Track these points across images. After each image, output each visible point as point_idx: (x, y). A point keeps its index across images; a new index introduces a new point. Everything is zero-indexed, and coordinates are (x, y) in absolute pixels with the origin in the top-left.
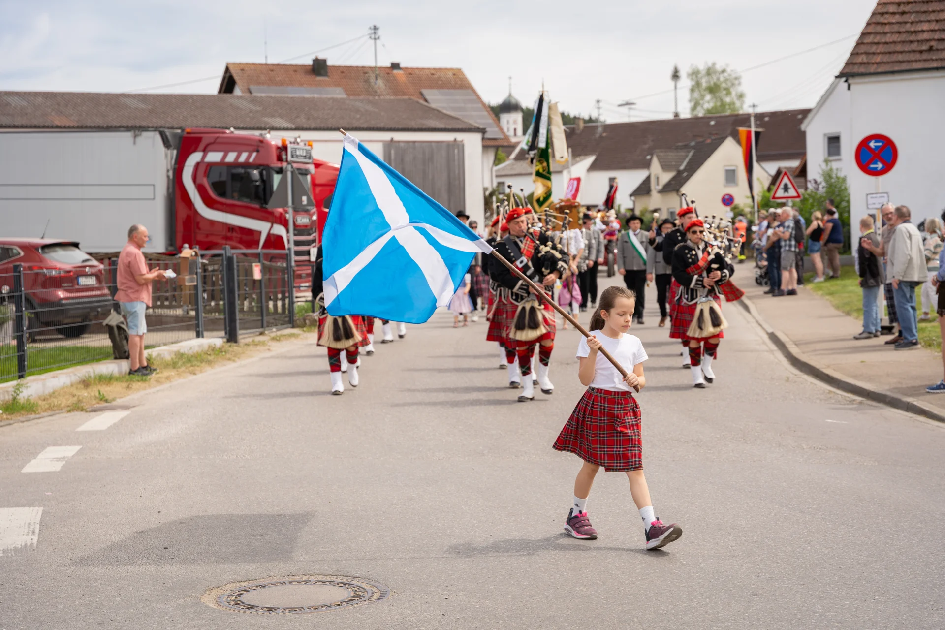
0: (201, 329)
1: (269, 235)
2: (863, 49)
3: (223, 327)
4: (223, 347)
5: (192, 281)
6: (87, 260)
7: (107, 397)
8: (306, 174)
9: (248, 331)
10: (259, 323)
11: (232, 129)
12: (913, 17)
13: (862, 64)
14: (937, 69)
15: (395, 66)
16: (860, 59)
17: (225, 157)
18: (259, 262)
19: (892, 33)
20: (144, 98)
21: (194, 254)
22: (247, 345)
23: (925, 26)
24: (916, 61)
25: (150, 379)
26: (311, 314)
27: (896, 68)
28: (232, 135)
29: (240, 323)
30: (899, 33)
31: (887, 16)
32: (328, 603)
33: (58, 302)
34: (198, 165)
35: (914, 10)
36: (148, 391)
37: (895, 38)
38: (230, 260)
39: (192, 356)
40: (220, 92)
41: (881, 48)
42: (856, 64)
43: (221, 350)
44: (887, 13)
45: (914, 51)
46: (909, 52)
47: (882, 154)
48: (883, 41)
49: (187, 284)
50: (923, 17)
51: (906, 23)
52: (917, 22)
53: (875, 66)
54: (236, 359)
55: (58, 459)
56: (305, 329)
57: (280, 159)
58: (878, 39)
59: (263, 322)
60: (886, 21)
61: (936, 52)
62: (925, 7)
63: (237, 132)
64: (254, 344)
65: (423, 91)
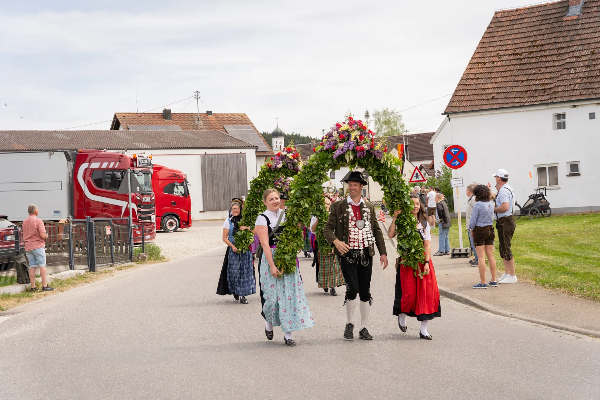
0: (72, 265)
1: (127, 209)
2: (456, 98)
3: (87, 263)
4: (85, 274)
5: (66, 237)
6: (11, 226)
7: (2, 308)
8: (148, 174)
9: (103, 265)
10: (110, 260)
11: (105, 149)
12: (483, 81)
13: (456, 107)
14: (496, 109)
15: (209, 113)
16: (455, 104)
17: (101, 165)
18: (110, 225)
19: (472, 90)
20: (67, 133)
21: (67, 221)
22: (101, 273)
23: (490, 86)
24: (485, 105)
25: (33, 296)
26: (142, 253)
27: (475, 109)
28: (105, 153)
29: (97, 261)
30: (476, 89)
31: (469, 81)
34: (86, 169)
35: (484, 77)
36: (32, 303)
37: (474, 92)
38: (90, 224)
39: (63, 281)
40: (111, 129)
41: (466, 98)
42: (453, 106)
43: (83, 276)
44: (469, 79)
45: (484, 99)
46: (482, 100)
47: (458, 157)
48: (467, 94)
49: (62, 239)
50: (488, 81)
51: (479, 84)
52: (486, 84)
53: (463, 108)
54: (91, 282)
56: (138, 262)
57: (132, 166)
58: (464, 93)
59: (113, 259)
60: (469, 84)
61: (495, 100)
62: (489, 76)
63: (108, 151)
64: (106, 272)
65: (225, 126)
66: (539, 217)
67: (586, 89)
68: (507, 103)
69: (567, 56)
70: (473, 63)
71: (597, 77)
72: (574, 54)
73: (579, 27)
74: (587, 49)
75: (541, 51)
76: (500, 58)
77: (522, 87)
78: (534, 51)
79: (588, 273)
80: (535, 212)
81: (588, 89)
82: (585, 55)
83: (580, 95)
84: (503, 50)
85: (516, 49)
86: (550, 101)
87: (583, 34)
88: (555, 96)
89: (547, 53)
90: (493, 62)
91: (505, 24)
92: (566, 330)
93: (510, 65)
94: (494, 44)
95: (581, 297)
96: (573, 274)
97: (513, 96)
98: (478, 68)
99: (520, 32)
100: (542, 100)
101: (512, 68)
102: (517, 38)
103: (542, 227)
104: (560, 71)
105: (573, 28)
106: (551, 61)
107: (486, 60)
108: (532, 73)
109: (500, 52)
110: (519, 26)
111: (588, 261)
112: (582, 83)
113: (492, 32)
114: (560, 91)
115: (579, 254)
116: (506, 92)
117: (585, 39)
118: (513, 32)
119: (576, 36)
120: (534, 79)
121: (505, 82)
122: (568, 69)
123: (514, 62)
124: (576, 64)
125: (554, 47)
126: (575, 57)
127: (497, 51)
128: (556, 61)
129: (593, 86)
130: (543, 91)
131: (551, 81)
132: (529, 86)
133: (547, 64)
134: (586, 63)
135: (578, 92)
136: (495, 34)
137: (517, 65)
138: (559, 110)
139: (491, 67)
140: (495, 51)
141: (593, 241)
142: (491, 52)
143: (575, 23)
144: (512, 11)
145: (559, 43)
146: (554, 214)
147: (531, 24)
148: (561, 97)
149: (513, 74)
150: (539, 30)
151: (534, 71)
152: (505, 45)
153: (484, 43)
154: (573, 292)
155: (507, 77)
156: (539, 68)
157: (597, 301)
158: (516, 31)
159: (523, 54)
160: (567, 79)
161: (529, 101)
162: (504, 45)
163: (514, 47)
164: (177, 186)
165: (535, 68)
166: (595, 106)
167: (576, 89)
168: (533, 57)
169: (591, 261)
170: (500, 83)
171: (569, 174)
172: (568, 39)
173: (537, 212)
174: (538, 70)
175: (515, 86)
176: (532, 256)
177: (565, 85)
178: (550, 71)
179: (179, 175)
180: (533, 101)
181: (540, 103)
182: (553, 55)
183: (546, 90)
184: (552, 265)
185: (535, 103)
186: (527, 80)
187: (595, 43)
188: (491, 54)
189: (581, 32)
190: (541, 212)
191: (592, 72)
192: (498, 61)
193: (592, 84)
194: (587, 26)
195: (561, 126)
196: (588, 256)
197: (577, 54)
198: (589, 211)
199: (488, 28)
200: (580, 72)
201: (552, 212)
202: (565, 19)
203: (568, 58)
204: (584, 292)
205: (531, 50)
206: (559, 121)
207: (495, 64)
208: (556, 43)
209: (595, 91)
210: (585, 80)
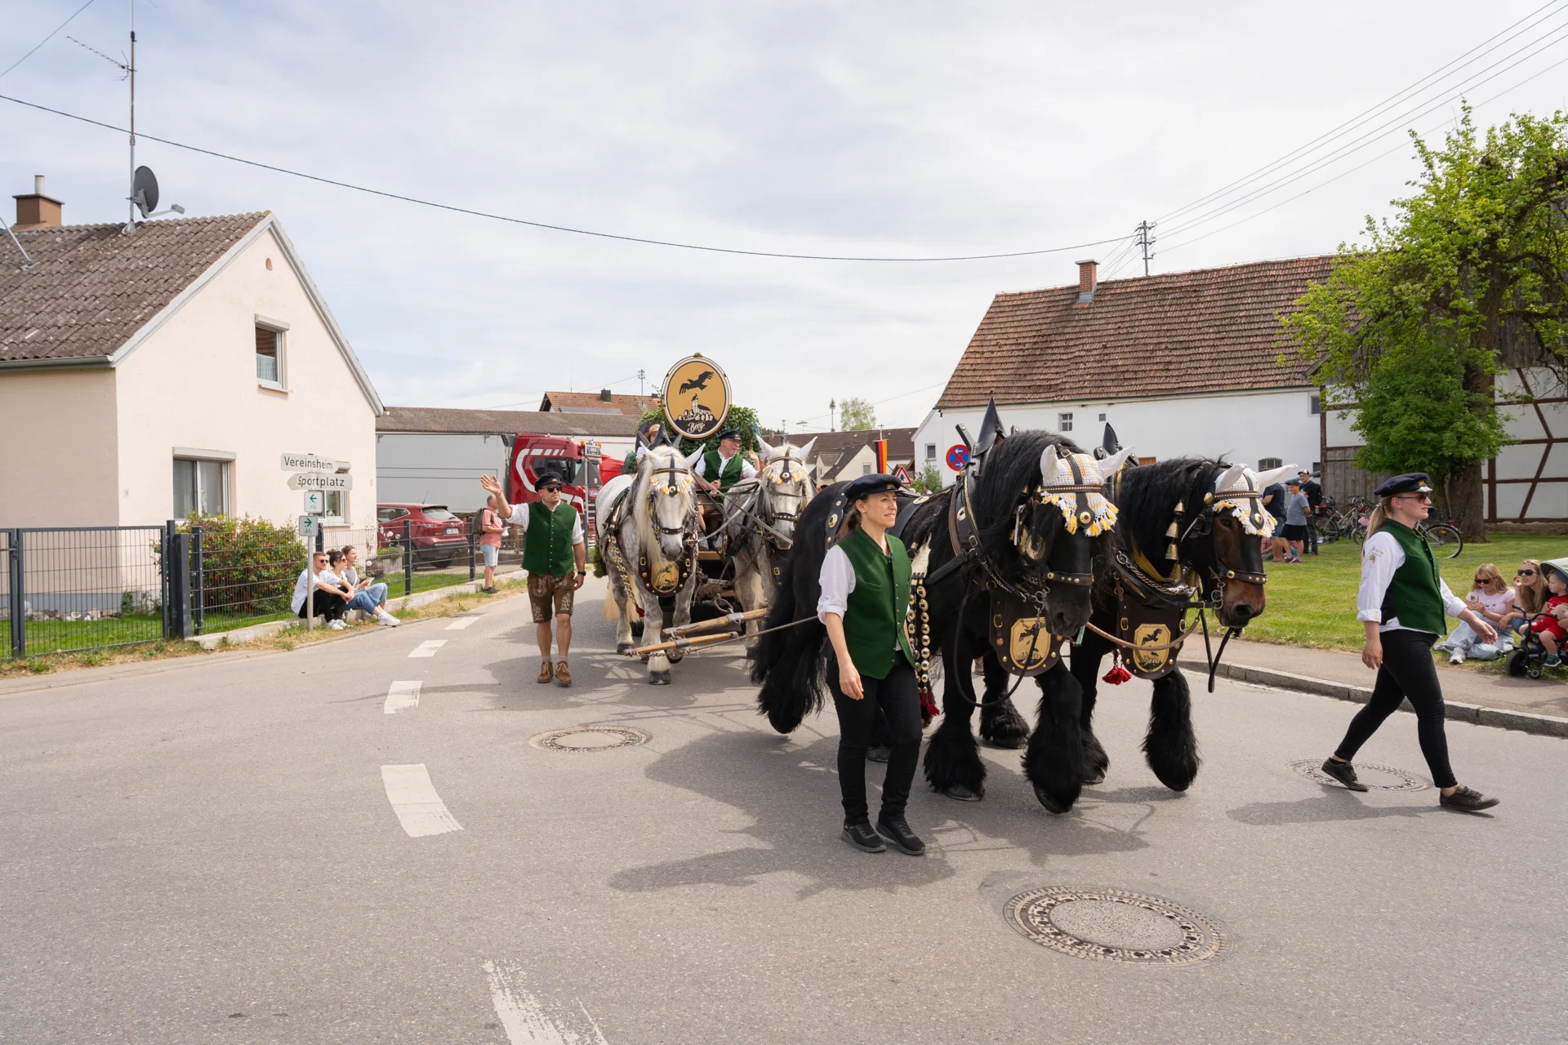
2: (950, 392)
6: (452, 518)
7: (465, 608)
11: (549, 435)
12: (980, 373)
13: (949, 401)
15: (654, 396)
16: (948, 398)
17: (544, 452)
19: (968, 382)
20: (491, 413)
23: (988, 379)
24: (982, 400)
27: (970, 404)
28: (549, 438)
30: (972, 382)
31: (965, 372)
32: (612, 744)
33: (433, 545)
34: (526, 456)
35: (980, 369)
36: (492, 604)
37: (970, 385)
40: (541, 410)
41: (961, 392)
42: (946, 400)
44: (964, 370)
45: (981, 394)
46: (979, 394)
48: (962, 387)
50: (987, 373)
51: (976, 376)
52: (984, 376)
53: (958, 402)
55: (432, 649)
57: (580, 454)
58: (959, 386)
60: (964, 375)
61: (995, 395)
62: (987, 367)
63: (552, 436)
67: (1096, 387)
68: (1008, 399)
69: (1077, 349)
70: (970, 352)
71: (1109, 374)
72: (1083, 347)
73: (1090, 317)
74: (1099, 343)
75: (1047, 341)
76: (1000, 347)
77: (1025, 382)
78: (1039, 341)
81: (1099, 387)
82: (1096, 349)
83: (1090, 393)
84: (1004, 339)
85: (1020, 338)
86: (1055, 399)
87: (1094, 325)
88: (1062, 394)
89: (1053, 345)
90: (993, 352)
91: (1007, 309)
93: (1012, 356)
94: (994, 332)
97: (1015, 392)
98: (976, 358)
99: (1025, 319)
100: (1047, 398)
101: (1014, 360)
102: (1020, 326)
104: (1067, 366)
105: (1083, 317)
106: (1059, 354)
107: (985, 349)
108: (1036, 366)
109: (1002, 342)
110: (1023, 312)
112: (1092, 380)
114: (1068, 389)
116: (1007, 387)
117: (1097, 331)
118: (1016, 318)
119: (1087, 327)
120: (1039, 374)
121: (1005, 375)
122: (1076, 363)
123: (1017, 353)
124: (1086, 359)
125: (1062, 338)
126: (1085, 350)
127: (997, 340)
128: (1064, 354)
129: (1104, 383)
130: (1049, 387)
131: (1057, 376)
132: (1033, 380)
133: (1054, 357)
134: (1098, 358)
135: (1087, 391)
136: (996, 320)
137: (1020, 356)
138: (1066, 409)
139: (990, 357)
140: (995, 340)
142: (990, 340)
143: (1086, 311)
144: (1015, 295)
145: (1067, 333)
147: (1037, 311)
148: (1068, 395)
149: (1015, 367)
150: (1046, 318)
151: (1038, 364)
152: (1007, 333)
153: (982, 330)
155: (1008, 369)
156: (1044, 361)
158: (1019, 318)
159: (1027, 345)
160: (1076, 375)
161: (1032, 398)
162: (1005, 333)
163: (1017, 336)
165: (1040, 361)
166: (1106, 407)
167: (1086, 387)
168: (1038, 349)
170: (1000, 377)
172: (1077, 330)
174: (1043, 363)
175: (1017, 381)
177: (1073, 382)
178: (1057, 365)
180: (1036, 399)
181: (1045, 400)
182: (1061, 347)
183: (1053, 387)
185: (1039, 401)
186: (1031, 374)
187: (1108, 336)
188: (990, 343)
189: (1092, 322)
191: (1104, 368)
192: (999, 352)
194: (1099, 316)
195: (1067, 427)
197: (1087, 347)
199: (988, 313)
200: (1090, 368)
202: (1074, 307)
203: (1078, 351)
205: (1035, 340)
206: (1065, 421)
207: (995, 355)
208: (1064, 334)
209: (1106, 390)
210: (1096, 377)
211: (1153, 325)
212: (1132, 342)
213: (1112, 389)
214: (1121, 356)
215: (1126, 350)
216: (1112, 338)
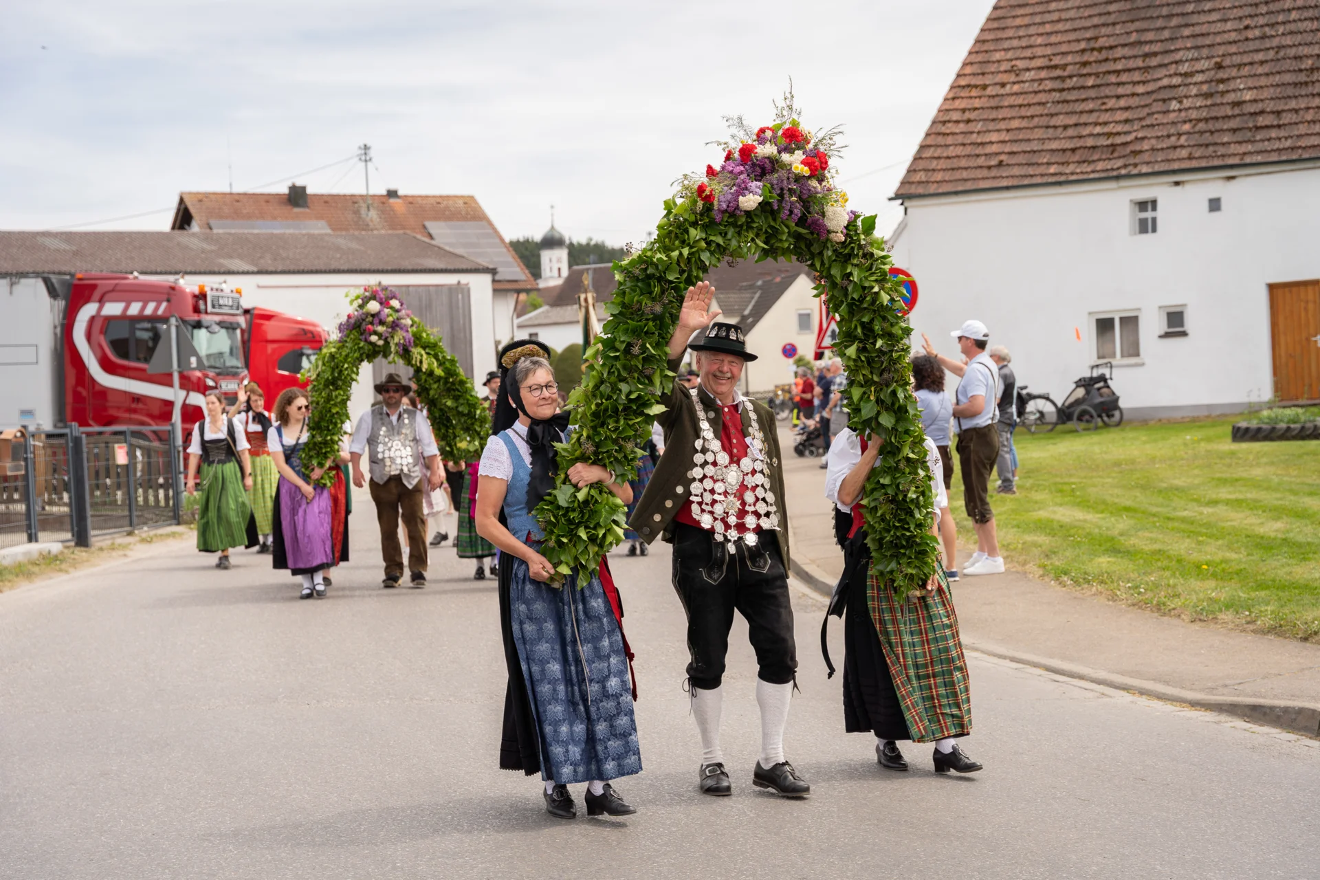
0: (33, 531)
1: (185, 406)
2: (922, 165)
3: (69, 527)
4: (62, 553)
5: (17, 468)
8: (234, 329)
9: (108, 531)
10: (127, 521)
11: (136, 274)
12: (979, 126)
13: (920, 183)
14: (1007, 188)
15: (392, 194)
16: (921, 176)
17: (126, 308)
18: (126, 442)
19: (956, 145)
20: (68, 237)
21: (19, 434)
22: (101, 549)
23: (994, 137)
24: (983, 179)
27: (960, 188)
28: (135, 281)
29: (92, 522)
30: (964, 145)
31: (949, 125)
34: (92, 319)
35: (981, 117)
37: (959, 151)
38: (77, 440)
39: (6, 568)
40: (173, 228)
41: (942, 164)
42: (913, 183)
43: (56, 558)
44: (949, 121)
45: (981, 167)
46: (976, 168)
48: (945, 155)
49: (9, 473)
50: (991, 126)
51: (972, 133)
52: (985, 132)
53: (935, 185)
54: (71, 570)
56: (192, 526)
57: (196, 310)
58: (938, 152)
59: (132, 519)
60: (948, 131)
61: (1006, 168)
62: (994, 114)
63: (145, 277)
64: (113, 548)
65: (428, 224)
66: (1096, 428)
67: (1201, 145)
68: (1032, 176)
69: (1163, 72)
70: (959, 86)
71: (1226, 120)
72: (1177, 69)
74: (1208, 58)
75: (1106, 60)
76: (1017, 75)
77: (1063, 141)
78: (1092, 59)
79: (1160, 550)
80: (1087, 417)
81: (1207, 145)
82: (1202, 71)
83: (1190, 158)
84: (1025, 58)
85: (1054, 55)
86: (1123, 172)
87: (1198, 24)
88: (1137, 160)
89: (1119, 66)
90: (1003, 85)
92: (1081, 677)
93: (1040, 91)
94: (1006, 45)
95: (1134, 605)
96: (1129, 553)
97: (1045, 160)
98: (971, 97)
99: (1063, 17)
100: (1107, 170)
101: (1042, 97)
102: (1056, 32)
103: (1097, 449)
104: (1146, 106)
105: (1177, 10)
106: (1129, 83)
107: (988, 80)
108: (1087, 109)
109: (1021, 64)
111: (1170, 524)
112: (1195, 133)
113: (1003, 18)
114: (1147, 151)
115: (1155, 510)
116: (1029, 152)
117: (1203, 35)
118: (1048, 17)
119: (1182, 29)
120: (1090, 124)
121: (1027, 128)
122: (1164, 101)
123: (1049, 85)
124: (1182, 91)
125: (1136, 51)
126: (1181, 75)
127: (1011, 60)
128: (1138, 83)
129: (1217, 138)
130: (1111, 149)
131: (1127, 128)
132: (1080, 137)
133: (1121, 91)
134: (1205, 88)
135: (1184, 153)
136: (1009, 22)
137: (1054, 90)
138: (1144, 192)
139: (997, 95)
140: (1008, 60)
141: (1196, 482)
142: (999, 61)
145: (1146, 43)
146: (1130, 422)
148: (1148, 163)
149: (1046, 111)
150: (1105, 14)
151: (1090, 105)
152: (1031, 46)
153: (984, 41)
154: (1118, 593)
155: (1032, 117)
156: (1102, 98)
157: (1164, 614)
158: (1055, 16)
159: (1070, 68)
160: (1163, 124)
161: (1078, 170)
162: (1027, 47)
163: (1049, 51)
164: (308, 356)
165: (1093, 99)
166: (1220, 184)
167: (1182, 147)
168: (1090, 75)
169: (1176, 524)
170: (1017, 132)
171: (1162, 333)
172: (1166, 34)
173: (1092, 416)
174: (1100, 102)
175: (1049, 139)
176: (1055, 512)
177: (1158, 137)
178: (1127, 105)
179: (312, 332)
180: (1087, 173)
181: (1103, 175)
182: (1134, 69)
183: (1118, 148)
184: (1089, 534)
185: (1092, 176)
186: (1076, 125)
187: (1224, 43)
188: (999, 67)
189: (1195, 19)
190: (1100, 416)
191: (1216, 108)
192: (1014, 83)
193: (1216, 135)
195: (1146, 227)
196: (1172, 515)
197: (1184, 68)
198: (1206, 413)
200: (1190, 108)
201: (1125, 417)
203: (1166, 76)
204: (1139, 593)
205: (1086, 57)
206: (1144, 215)
207: (1008, 89)
208: (1140, 43)
209: (1221, 151)
210: (1201, 126)
211: (1312, 19)
212: (1271, 54)
213: (1234, 149)
214: (1250, 83)
215: (1260, 70)
216: (1233, 49)
